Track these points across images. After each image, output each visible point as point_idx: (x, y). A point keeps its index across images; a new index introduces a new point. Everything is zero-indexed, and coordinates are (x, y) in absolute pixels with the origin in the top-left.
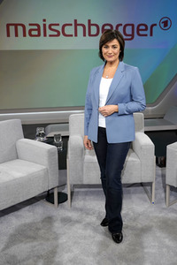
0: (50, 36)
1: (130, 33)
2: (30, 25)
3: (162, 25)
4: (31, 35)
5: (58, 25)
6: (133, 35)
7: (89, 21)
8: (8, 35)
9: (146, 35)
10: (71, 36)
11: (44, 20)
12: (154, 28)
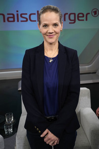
0: (21, 21)
1: (73, 19)
2: (8, 14)
3: (93, 14)
4: (8, 21)
5: (26, 14)
6: (75, 20)
9: (83, 20)
10: (35, 21)
11: (17, 11)
12: (88, 15)
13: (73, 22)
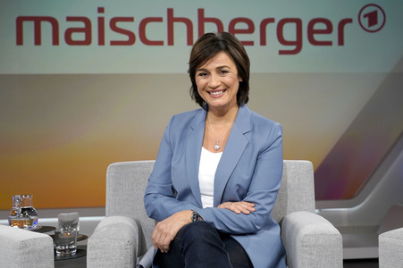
0: (113, 43)
1: (293, 39)
2: (69, 19)
3: (365, 22)
4: (69, 41)
5: (131, 19)
6: (299, 44)
7: (201, 12)
8: (20, 41)
9: (329, 43)
10: (161, 43)
11: (101, 10)
12: (347, 27)
13: (293, 48)
